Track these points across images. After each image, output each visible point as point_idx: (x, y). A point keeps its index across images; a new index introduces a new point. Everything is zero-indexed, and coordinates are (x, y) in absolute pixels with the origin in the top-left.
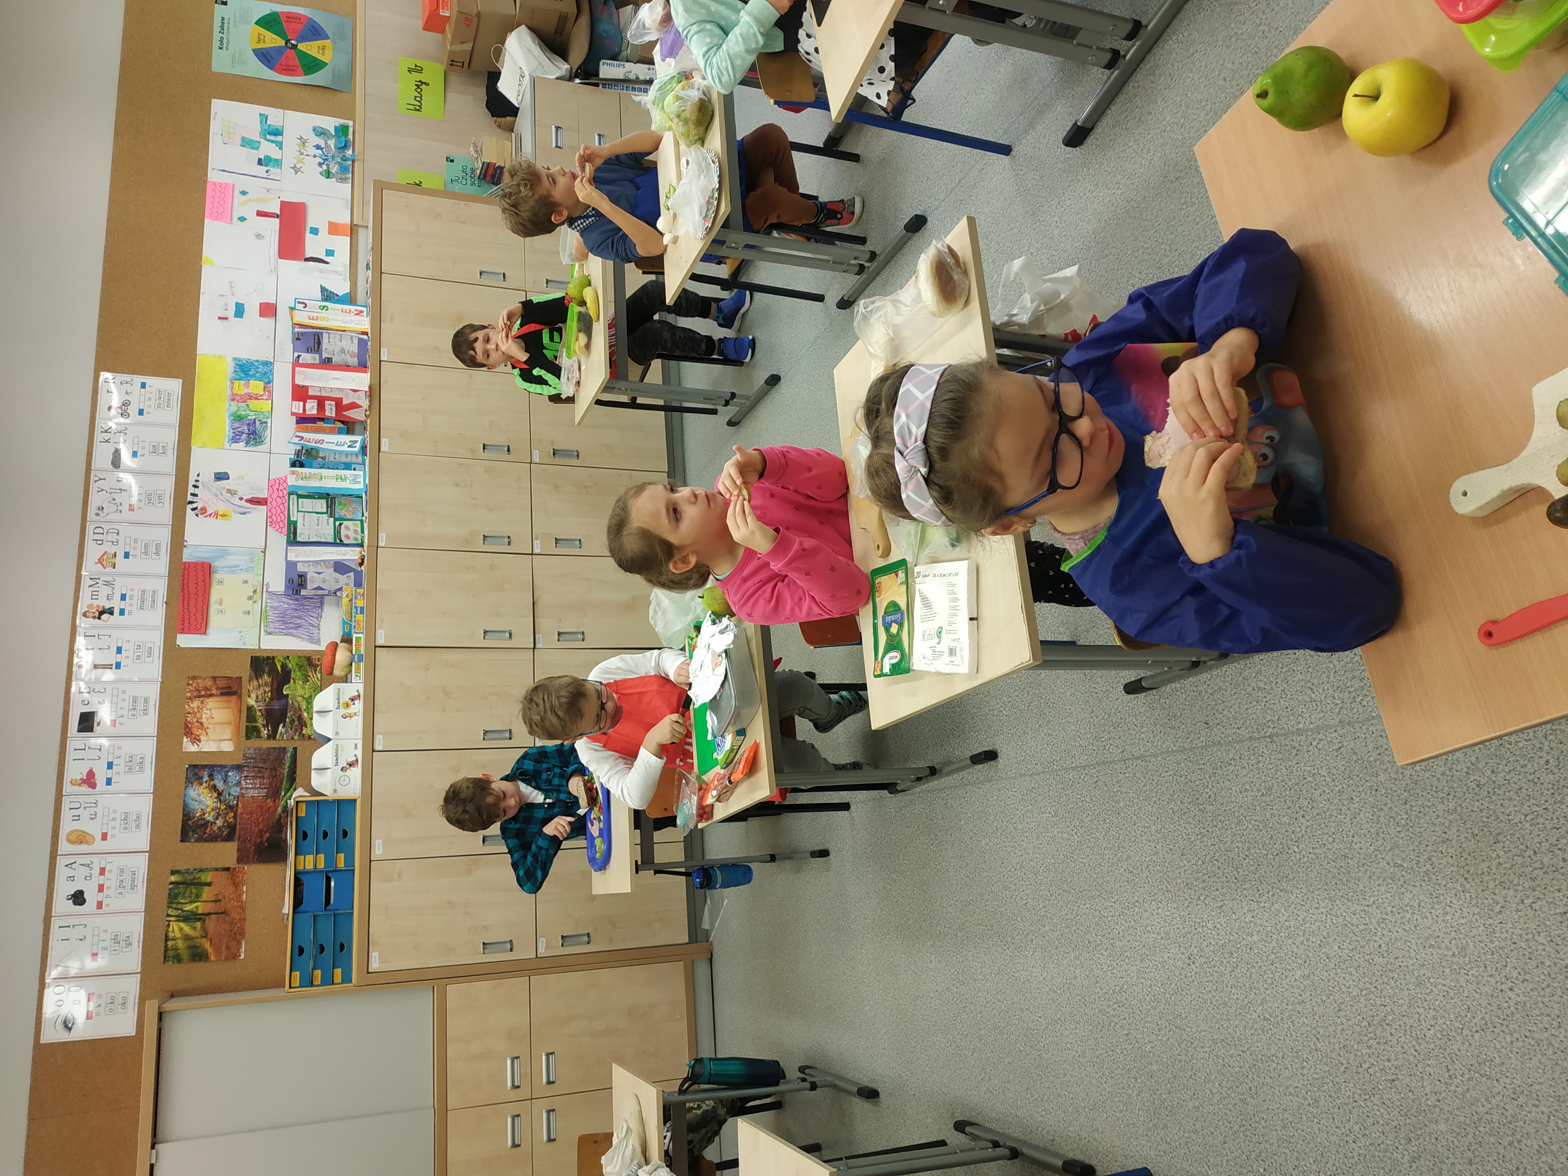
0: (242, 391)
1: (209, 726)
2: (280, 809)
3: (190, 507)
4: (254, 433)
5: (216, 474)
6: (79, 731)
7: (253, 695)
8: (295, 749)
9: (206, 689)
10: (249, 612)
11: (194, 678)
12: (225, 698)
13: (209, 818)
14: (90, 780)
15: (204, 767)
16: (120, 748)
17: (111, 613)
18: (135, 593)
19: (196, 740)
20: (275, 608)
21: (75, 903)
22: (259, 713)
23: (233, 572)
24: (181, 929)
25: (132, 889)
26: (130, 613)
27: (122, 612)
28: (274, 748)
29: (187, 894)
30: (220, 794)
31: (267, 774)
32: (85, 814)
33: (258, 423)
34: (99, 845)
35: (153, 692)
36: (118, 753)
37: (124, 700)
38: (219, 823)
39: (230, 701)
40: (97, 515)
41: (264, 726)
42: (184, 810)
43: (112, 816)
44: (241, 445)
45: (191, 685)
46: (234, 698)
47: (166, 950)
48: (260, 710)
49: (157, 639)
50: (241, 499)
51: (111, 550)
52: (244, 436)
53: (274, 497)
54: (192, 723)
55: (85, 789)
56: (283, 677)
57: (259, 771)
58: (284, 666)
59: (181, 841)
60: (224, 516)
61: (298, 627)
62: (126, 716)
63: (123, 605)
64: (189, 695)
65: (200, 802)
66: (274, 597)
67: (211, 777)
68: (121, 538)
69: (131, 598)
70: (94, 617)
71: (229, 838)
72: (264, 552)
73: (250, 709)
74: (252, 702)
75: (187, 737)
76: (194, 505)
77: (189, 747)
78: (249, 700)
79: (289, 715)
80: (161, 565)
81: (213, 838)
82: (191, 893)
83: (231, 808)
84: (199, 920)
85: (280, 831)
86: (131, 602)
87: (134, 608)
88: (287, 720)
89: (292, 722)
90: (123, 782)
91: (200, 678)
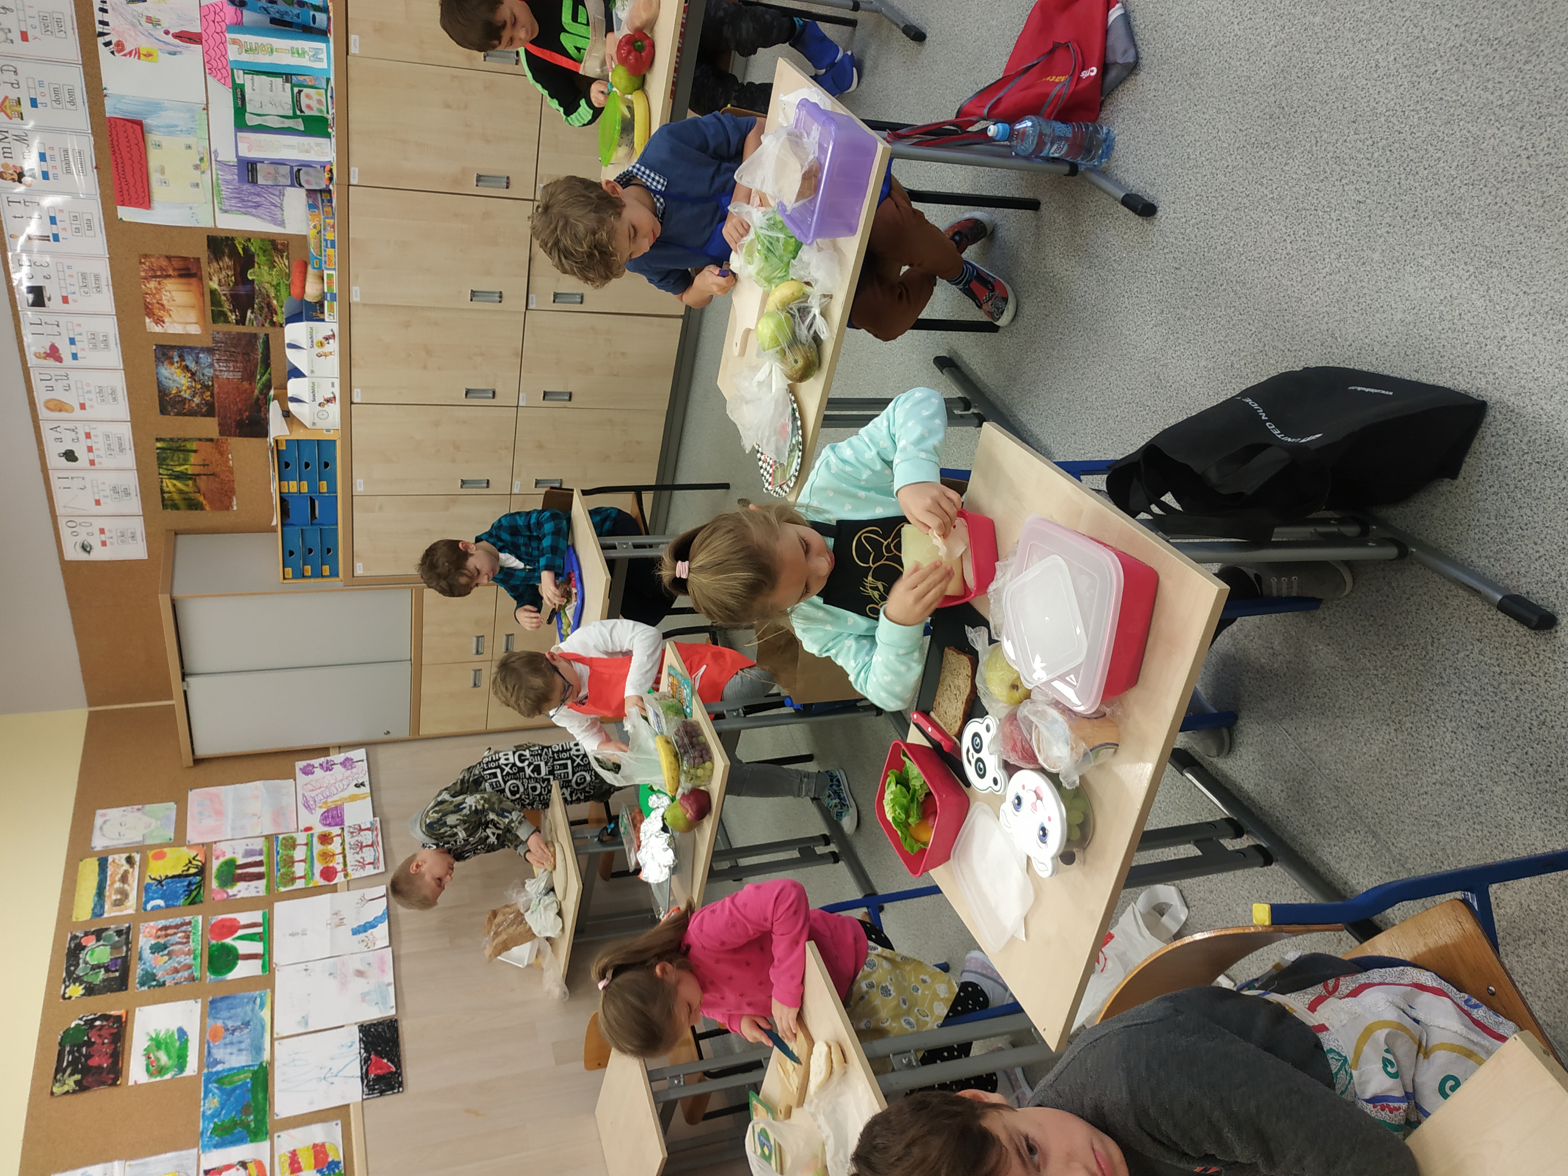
1: (172, 308)
2: (257, 392)
3: (101, 40)
6: (31, 306)
7: (215, 279)
8: (267, 335)
9: (162, 269)
10: (197, 185)
11: (146, 256)
12: (183, 280)
13: (187, 395)
14: (53, 353)
15: (173, 348)
16: (79, 325)
18: (56, 153)
19: (159, 321)
20: (227, 181)
21: (68, 460)
22: (223, 298)
23: (170, 134)
24: (174, 485)
25: (121, 451)
26: (56, 177)
27: (46, 176)
28: (245, 334)
29: (175, 458)
30: (193, 374)
31: (240, 358)
32: (59, 386)
34: (78, 413)
35: (103, 269)
36: (78, 330)
37: (72, 276)
38: (197, 400)
39: (190, 284)
41: (231, 311)
42: (158, 386)
43: (86, 389)
45: (144, 263)
46: (194, 281)
47: (163, 500)
48: (224, 295)
49: (94, 209)
50: (167, 33)
51: (12, 95)
53: (210, 31)
54: (152, 304)
55: (51, 362)
56: (245, 261)
57: (231, 355)
58: (246, 249)
59: (161, 414)
60: (149, 55)
61: (258, 206)
62: (77, 292)
63: (45, 167)
64: (143, 274)
65: (174, 381)
66: (226, 168)
67: (182, 358)
68: (21, 78)
69: (53, 158)
70: (14, 180)
71: (210, 413)
72: (206, 109)
73: (213, 292)
74: (214, 285)
75: (149, 318)
76: (107, 39)
77: (152, 327)
78: (211, 283)
79: (257, 301)
80: (81, 118)
81: (192, 413)
82: (179, 457)
83: (207, 387)
84: (190, 479)
85: (259, 411)
86: (53, 163)
87: (58, 171)
88: (256, 306)
89: (261, 308)
90: (89, 357)
91: (152, 256)
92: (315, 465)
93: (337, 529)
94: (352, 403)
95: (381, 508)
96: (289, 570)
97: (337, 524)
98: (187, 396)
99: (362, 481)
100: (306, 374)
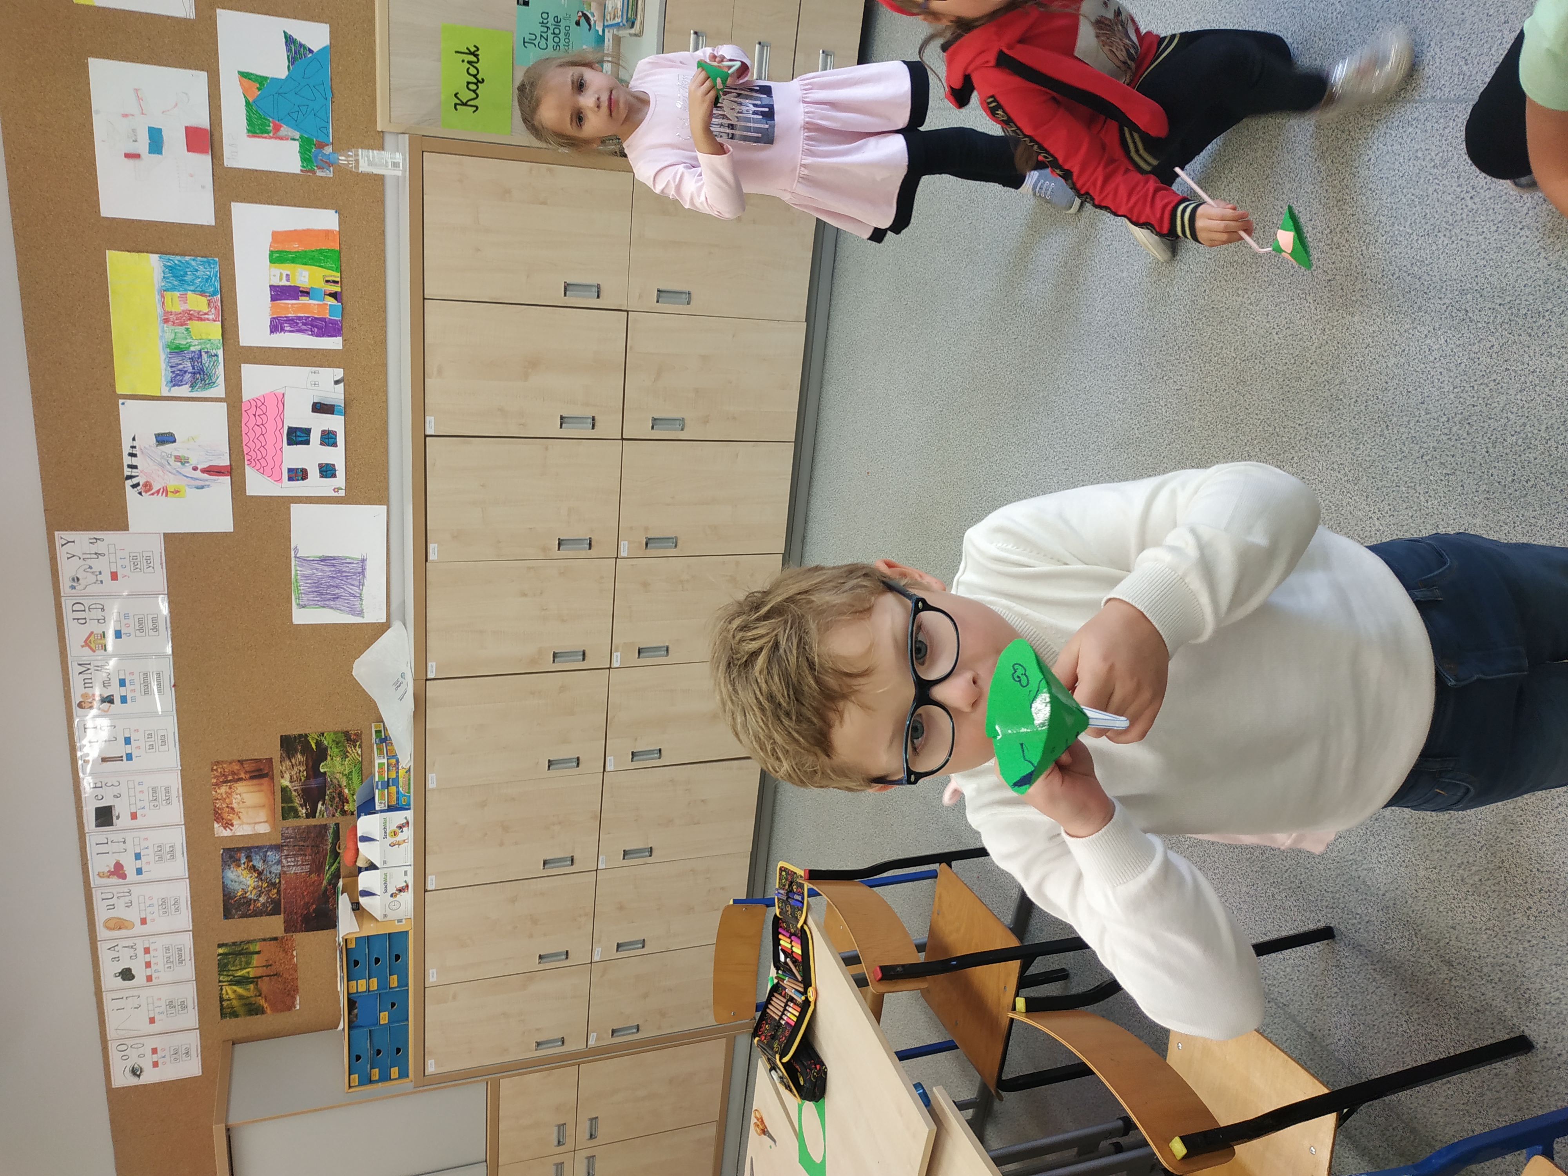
1: (242, 810)
2: (325, 882)
6: (97, 826)
7: (287, 776)
8: (337, 825)
9: (233, 773)
11: (218, 763)
12: (255, 781)
14: (118, 871)
15: (239, 850)
16: (147, 839)
18: (135, 678)
19: (228, 824)
21: (124, 979)
22: (294, 794)
25: (181, 962)
26: (134, 699)
27: (124, 700)
28: (315, 826)
29: (237, 962)
30: (260, 874)
31: (309, 851)
32: (120, 904)
34: (139, 929)
35: (174, 781)
36: (144, 844)
37: (142, 792)
38: (262, 899)
39: (262, 784)
40: (73, 588)
41: (301, 805)
42: (224, 890)
43: (148, 902)
45: (216, 770)
46: (265, 781)
47: (222, 1009)
48: (295, 790)
49: (169, 726)
51: (98, 629)
54: (222, 809)
55: (114, 880)
56: (318, 755)
57: (300, 849)
58: (319, 744)
59: (225, 918)
62: (147, 807)
63: (123, 691)
64: (214, 781)
65: (240, 883)
67: (249, 858)
68: (108, 615)
69: (132, 682)
71: (276, 911)
73: (284, 790)
74: (286, 782)
75: (218, 823)
78: (282, 781)
79: (328, 792)
80: (162, 643)
81: (257, 914)
82: (241, 961)
83: (274, 885)
84: (251, 983)
85: (327, 902)
86: (132, 687)
87: (137, 694)
88: (327, 797)
89: (332, 799)
90: (154, 870)
91: (225, 762)
92: (385, 960)
93: (408, 1025)
94: (425, 891)
95: (454, 997)
96: (355, 1077)
97: (407, 1020)
98: (252, 897)
99: (435, 971)
100: (378, 866)
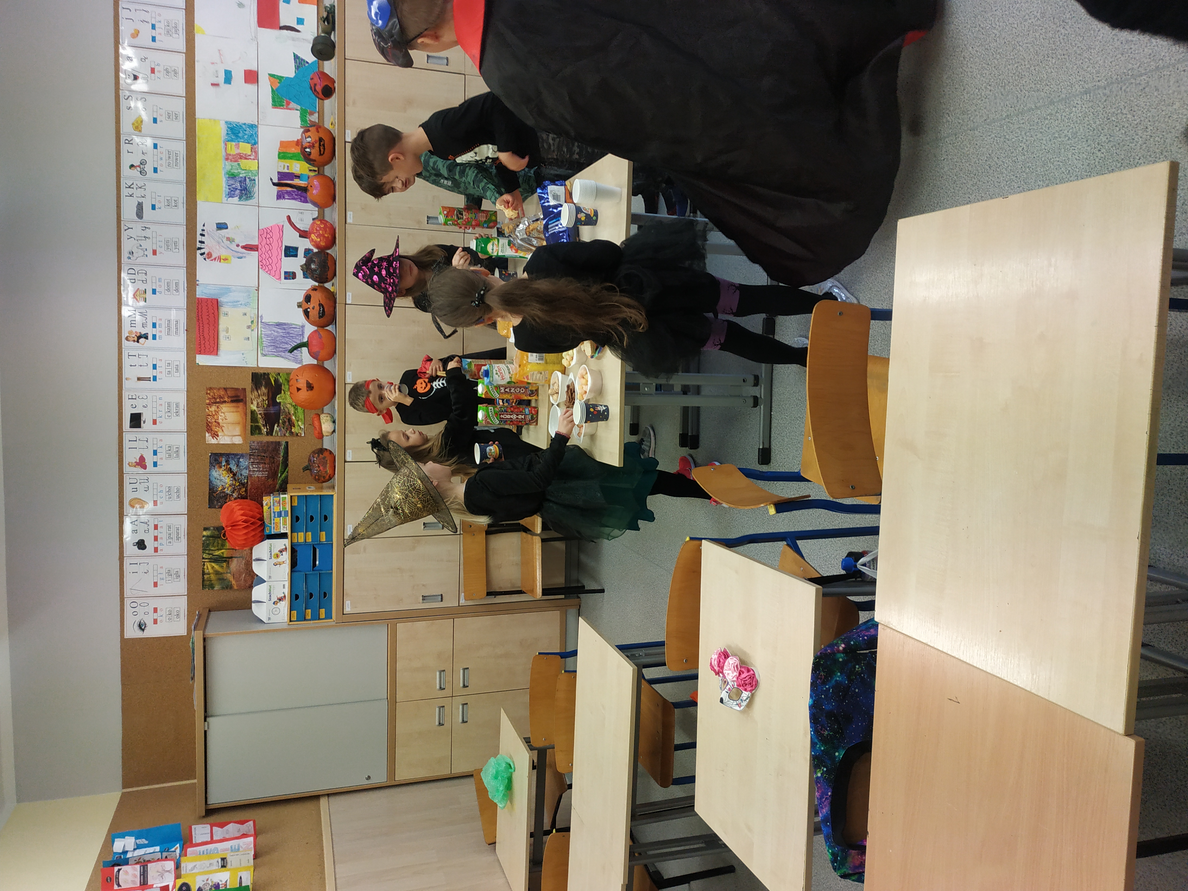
0: (233, 151)
1: (224, 425)
2: (277, 487)
3: (199, 252)
4: (245, 189)
5: (217, 224)
6: (131, 427)
7: (255, 403)
8: (287, 443)
9: (220, 397)
10: (248, 338)
11: (210, 389)
12: (234, 404)
13: (228, 491)
14: (141, 463)
15: (222, 455)
16: (161, 440)
17: (146, 338)
18: (163, 322)
19: (215, 435)
20: (268, 336)
22: (259, 416)
23: (234, 306)
24: (213, 567)
25: (178, 539)
26: (160, 337)
27: (154, 337)
28: (272, 442)
29: (216, 544)
31: (267, 461)
32: (141, 487)
33: (248, 180)
34: (152, 509)
35: (181, 399)
36: (160, 444)
37: (161, 405)
38: (235, 495)
39: (238, 407)
40: (129, 258)
41: (264, 426)
42: (210, 485)
43: (159, 489)
44: (236, 199)
45: (209, 394)
46: (241, 405)
47: (203, 580)
48: (260, 414)
49: (181, 358)
50: (238, 246)
51: (142, 287)
52: (238, 191)
53: (264, 243)
54: (211, 423)
55: (138, 469)
56: (275, 389)
57: (262, 459)
58: (276, 381)
59: (209, 508)
60: (226, 259)
61: (286, 350)
62: (163, 416)
63: (154, 331)
64: (208, 401)
65: (221, 480)
66: (267, 327)
67: (228, 462)
68: (148, 277)
69: (160, 325)
70: (134, 341)
72: (258, 290)
73: (253, 412)
74: (254, 407)
75: (208, 433)
76: (202, 251)
77: (210, 440)
78: (252, 406)
79: (281, 417)
80: (181, 299)
82: (218, 543)
83: (243, 484)
84: (225, 561)
86: (160, 329)
87: (163, 334)
88: (280, 421)
89: (284, 423)
90: (165, 465)
91: (215, 388)
92: (317, 519)
93: (332, 573)
94: (345, 462)
96: (294, 613)
97: (332, 568)
